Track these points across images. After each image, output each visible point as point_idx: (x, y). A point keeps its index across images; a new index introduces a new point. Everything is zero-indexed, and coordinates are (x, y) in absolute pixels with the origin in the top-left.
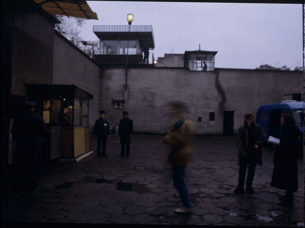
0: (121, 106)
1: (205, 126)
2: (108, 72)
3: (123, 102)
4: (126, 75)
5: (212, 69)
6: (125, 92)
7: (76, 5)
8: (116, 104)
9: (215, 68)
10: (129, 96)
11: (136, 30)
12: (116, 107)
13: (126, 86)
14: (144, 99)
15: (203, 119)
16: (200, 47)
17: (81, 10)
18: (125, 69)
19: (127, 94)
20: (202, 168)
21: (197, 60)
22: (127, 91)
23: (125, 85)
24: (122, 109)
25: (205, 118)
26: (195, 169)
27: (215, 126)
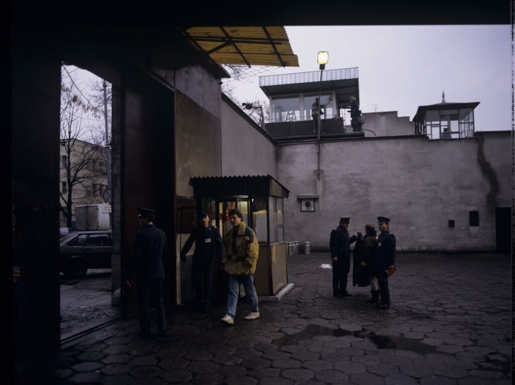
0: (312, 207)
1: (462, 235)
2: (288, 150)
3: (316, 199)
4: (319, 153)
5: (471, 135)
6: (318, 183)
7: (270, 46)
8: (304, 203)
9: (475, 131)
10: (324, 189)
11: (332, 77)
12: (304, 208)
13: (319, 173)
14: (352, 193)
15: (456, 224)
16: (445, 97)
17: (276, 53)
18: (316, 144)
19: (322, 185)
20: (500, 311)
21: (440, 121)
22: (321, 181)
23: (317, 170)
24: (314, 211)
25: (462, 222)
26: (487, 312)
27: (480, 235)
